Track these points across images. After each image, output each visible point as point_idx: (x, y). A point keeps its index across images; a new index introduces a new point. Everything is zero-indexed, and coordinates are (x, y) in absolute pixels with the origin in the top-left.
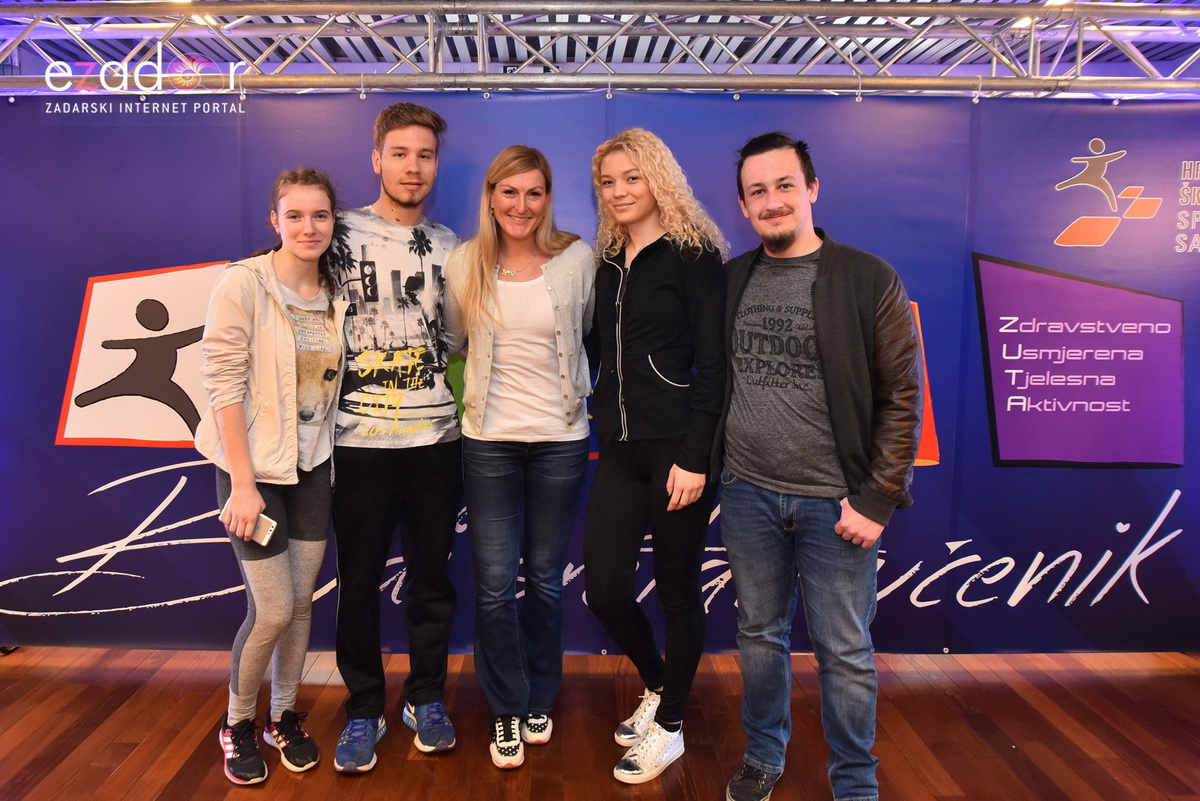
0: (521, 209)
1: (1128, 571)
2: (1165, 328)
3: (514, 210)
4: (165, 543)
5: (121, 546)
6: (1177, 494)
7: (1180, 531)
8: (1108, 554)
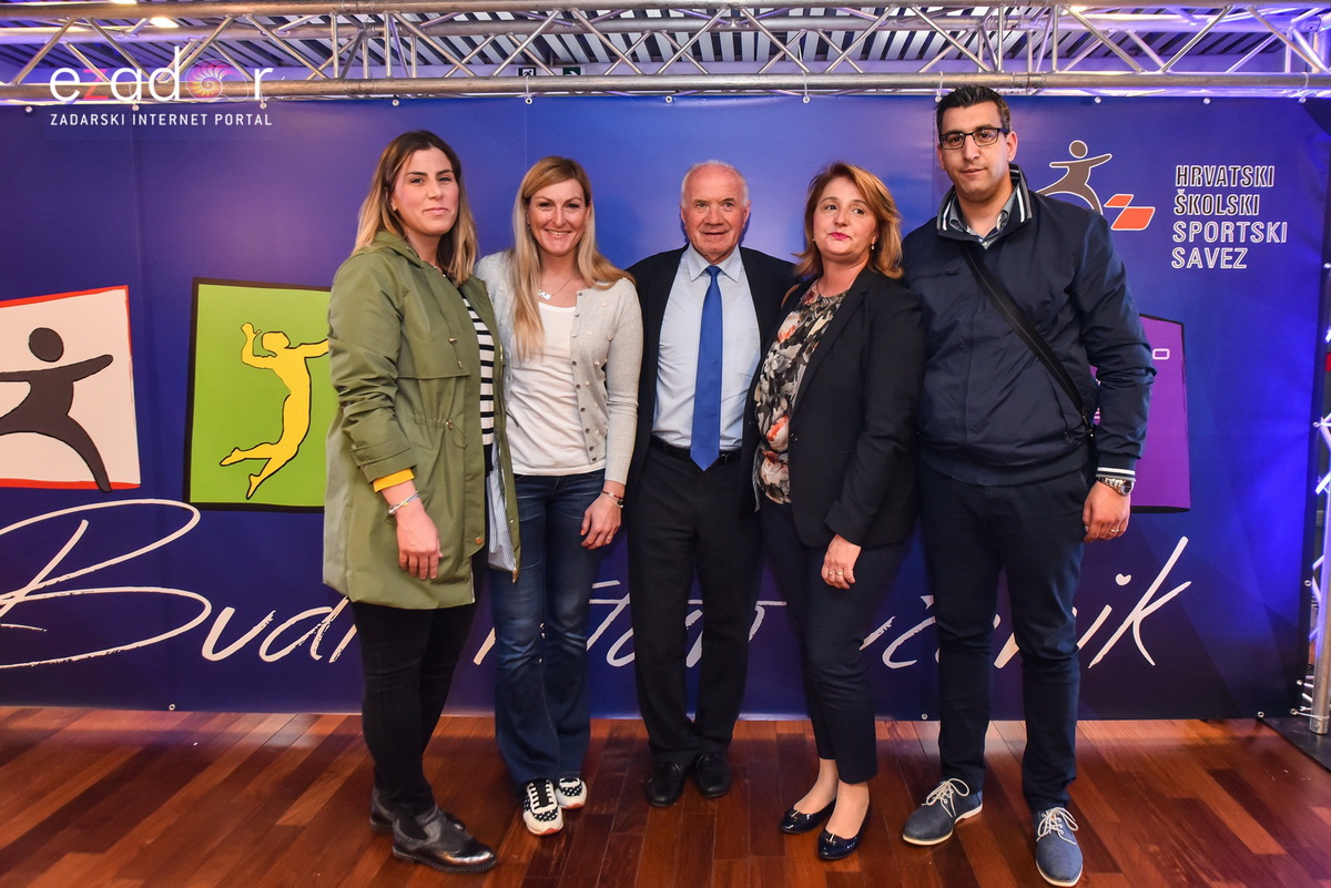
0: (559, 222)
1: (1131, 627)
2: (1164, 354)
3: (550, 224)
4: (67, 593)
5: (20, 596)
6: (1184, 541)
7: (1188, 583)
8: (1107, 610)
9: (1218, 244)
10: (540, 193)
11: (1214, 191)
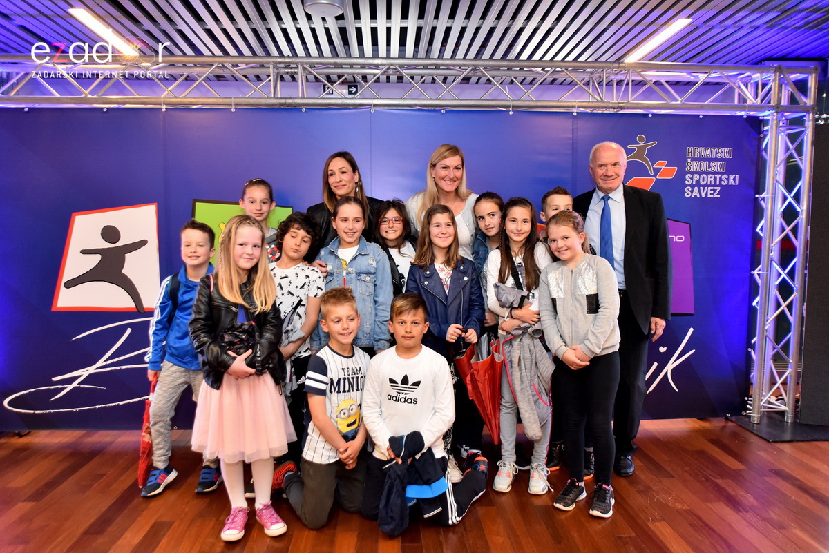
0: (452, 176)
1: (666, 374)
2: (681, 239)
4: (118, 368)
5: (91, 370)
6: (691, 330)
7: (693, 351)
8: (655, 364)
9: (706, 185)
10: (442, 162)
11: (704, 160)
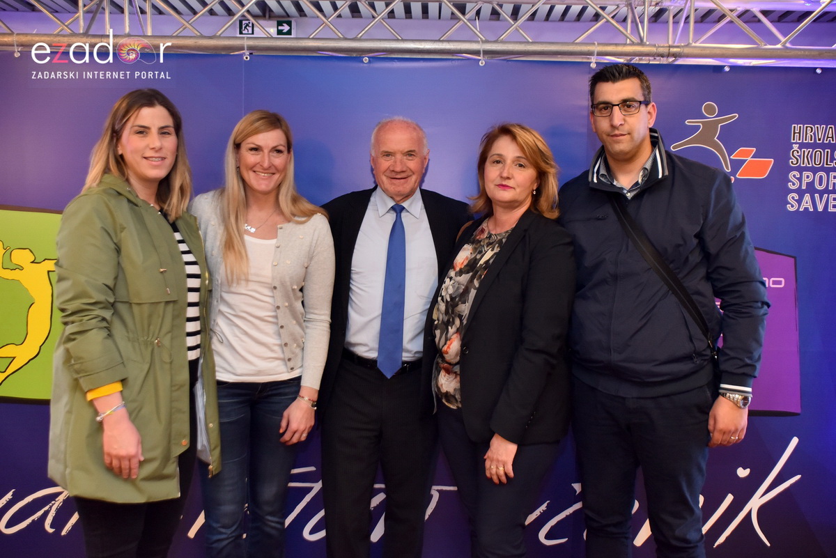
0: (266, 165)
1: (749, 514)
2: (780, 283)
3: (258, 166)
6: (795, 441)
7: (798, 477)
8: (730, 498)
9: (826, 191)
10: (251, 140)
11: (823, 146)
